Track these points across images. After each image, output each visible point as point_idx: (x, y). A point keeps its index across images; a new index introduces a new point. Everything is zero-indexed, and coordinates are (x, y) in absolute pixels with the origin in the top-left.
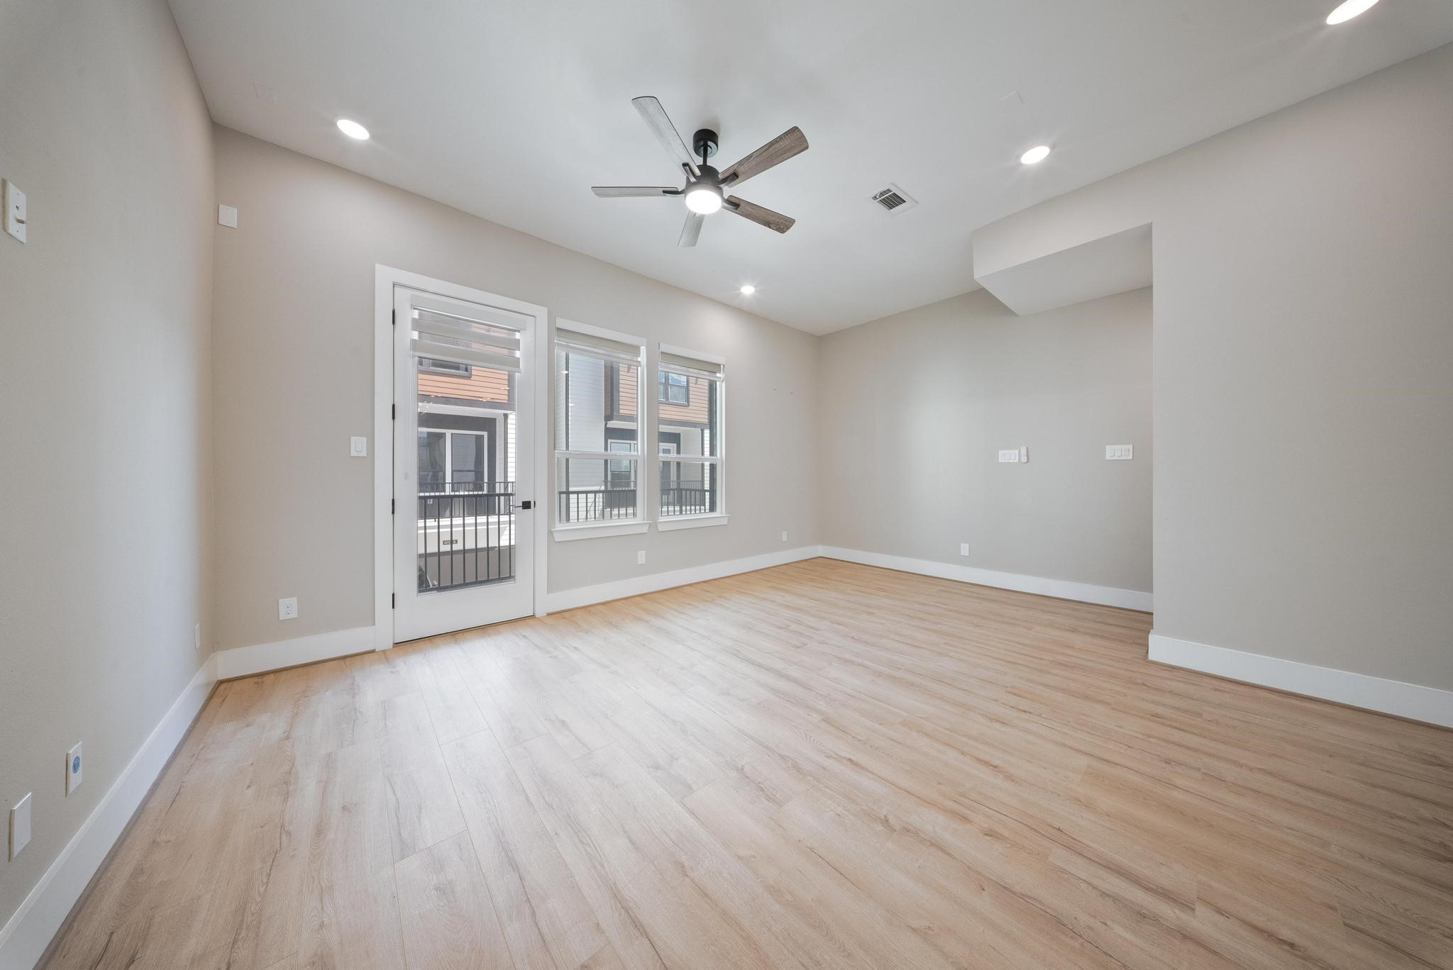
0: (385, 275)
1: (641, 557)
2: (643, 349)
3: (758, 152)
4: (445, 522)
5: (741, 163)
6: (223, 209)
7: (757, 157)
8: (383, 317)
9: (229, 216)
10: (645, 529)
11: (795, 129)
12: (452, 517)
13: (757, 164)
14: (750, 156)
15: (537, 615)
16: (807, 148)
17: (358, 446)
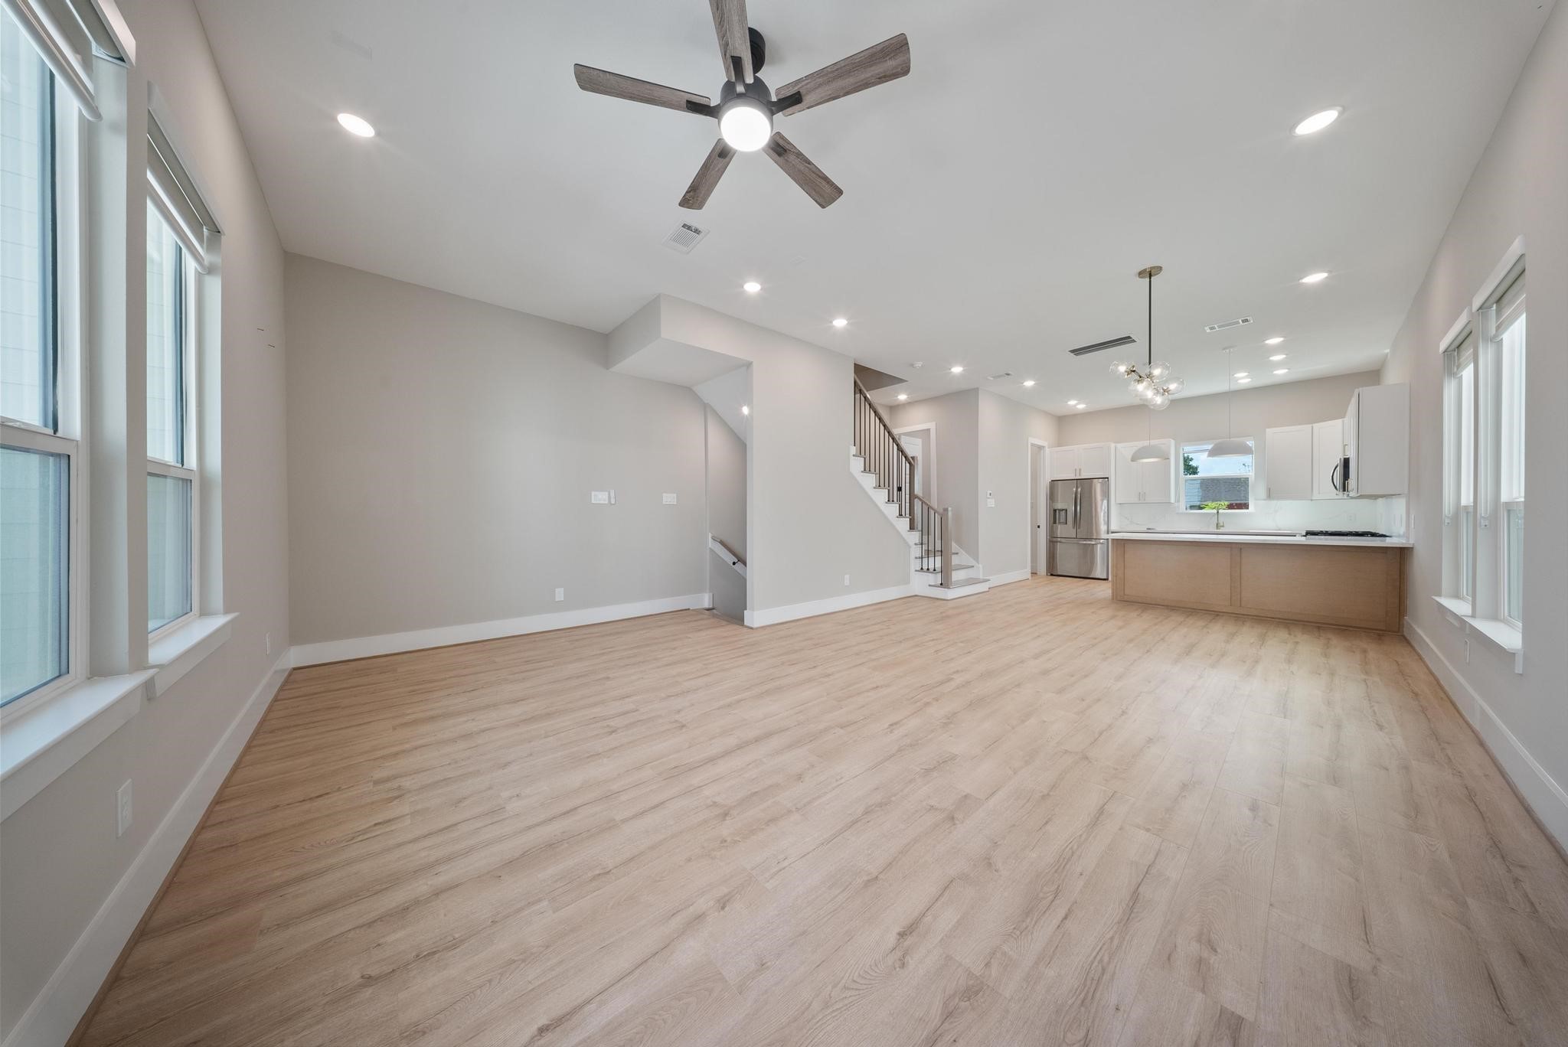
3: (814, 169)
5: (799, 155)
7: (810, 169)
11: (840, 192)
13: (799, 170)
14: (809, 163)
16: (823, 207)
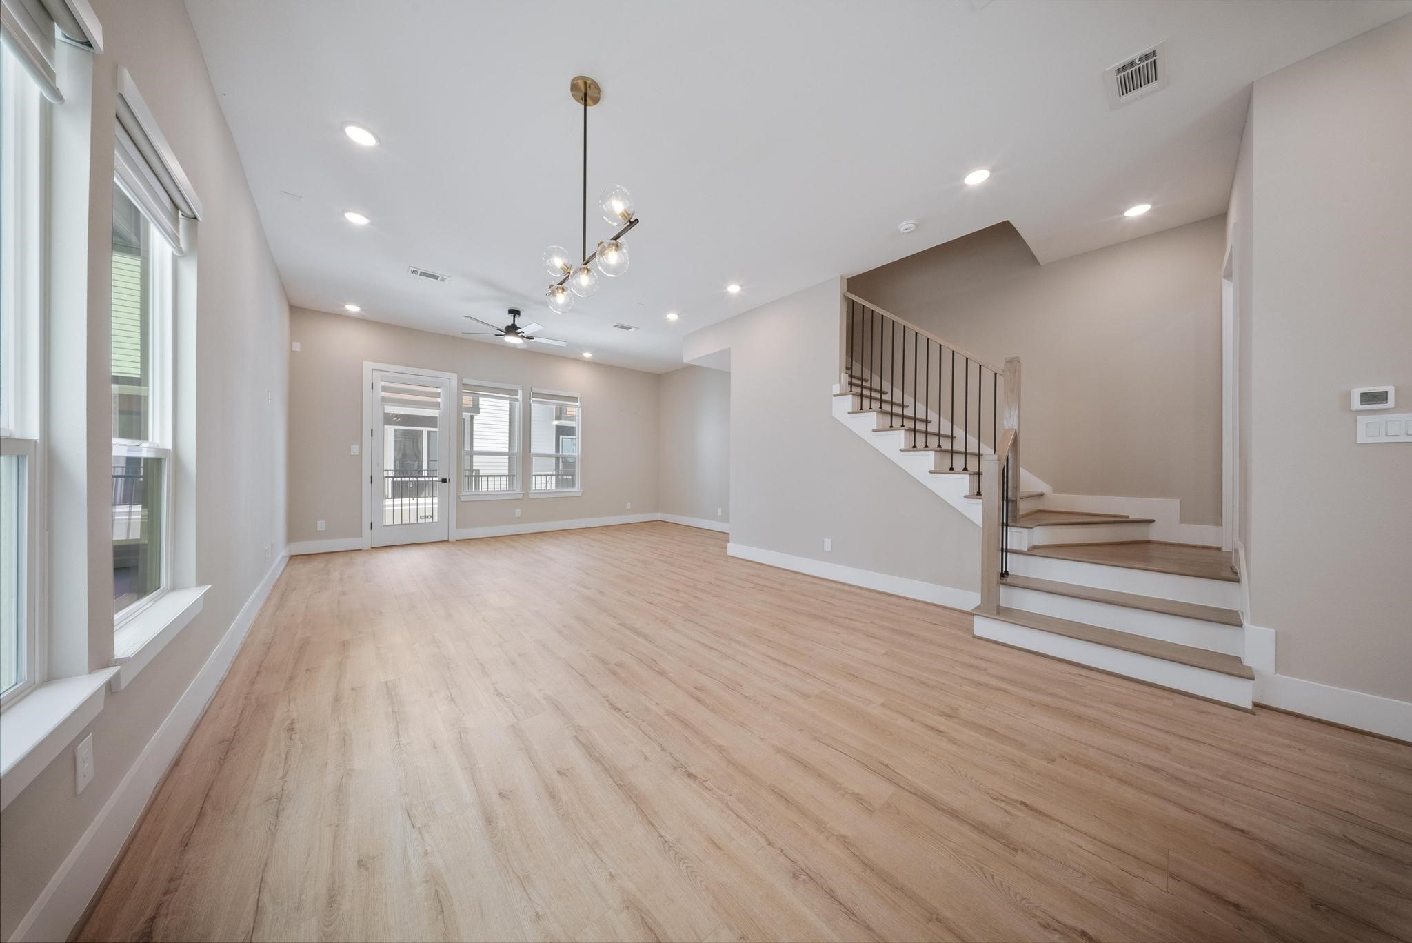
0: (368, 366)
1: (518, 513)
2: (520, 392)
4: (421, 500)
6: (294, 343)
8: (367, 386)
9: (297, 346)
10: (520, 497)
12: (433, 497)
15: (450, 540)
17: (354, 450)
